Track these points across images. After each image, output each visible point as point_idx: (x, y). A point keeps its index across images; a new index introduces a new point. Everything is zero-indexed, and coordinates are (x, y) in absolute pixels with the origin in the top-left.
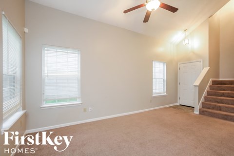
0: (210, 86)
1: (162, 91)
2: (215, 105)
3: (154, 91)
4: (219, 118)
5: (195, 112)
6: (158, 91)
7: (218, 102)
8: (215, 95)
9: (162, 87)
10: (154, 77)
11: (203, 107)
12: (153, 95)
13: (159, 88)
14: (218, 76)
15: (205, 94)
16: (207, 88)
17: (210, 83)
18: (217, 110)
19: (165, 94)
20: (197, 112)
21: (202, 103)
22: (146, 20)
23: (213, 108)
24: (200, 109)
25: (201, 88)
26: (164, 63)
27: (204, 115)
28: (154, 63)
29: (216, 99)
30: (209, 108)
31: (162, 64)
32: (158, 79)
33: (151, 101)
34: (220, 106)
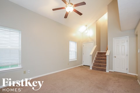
0: (97, 55)
1: (74, 58)
2: (99, 64)
3: (70, 58)
4: (100, 70)
5: (90, 69)
6: (72, 58)
7: (100, 63)
8: (99, 59)
9: (74, 56)
10: (70, 50)
11: (94, 66)
12: (70, 61)
13: (73, 56)
14: (100, 50)
15: (95, 59)
16: (96, 56)
17: (97, 54)
18: (99, 66)
19: (76, 60)
20: (91, 68)
21: (94, 64)
22: (66, 17)
23: (98, 66)
24: (92, 67)
25: (93, 56)
26: (75, 42)
27: (94, 69)
28: (70, 42)
29: (99, 61)
30: (96, 66)
31: (74, 43)
32: (72, 51)
33: (68, 64)
34: (100, 65)
